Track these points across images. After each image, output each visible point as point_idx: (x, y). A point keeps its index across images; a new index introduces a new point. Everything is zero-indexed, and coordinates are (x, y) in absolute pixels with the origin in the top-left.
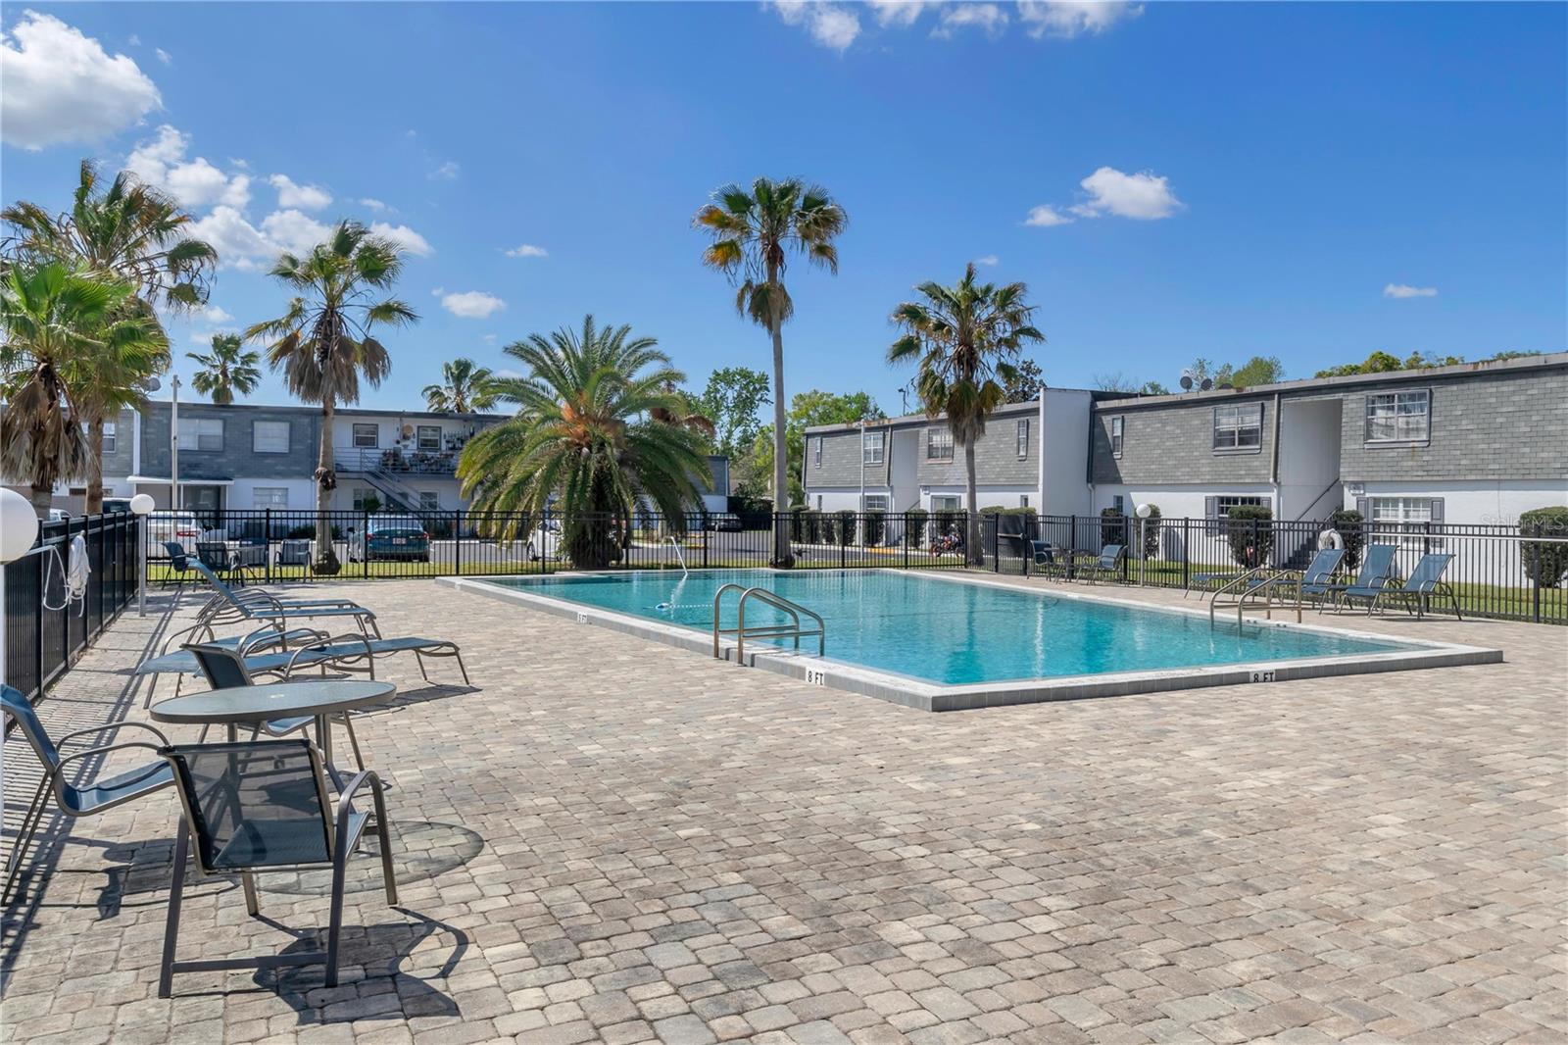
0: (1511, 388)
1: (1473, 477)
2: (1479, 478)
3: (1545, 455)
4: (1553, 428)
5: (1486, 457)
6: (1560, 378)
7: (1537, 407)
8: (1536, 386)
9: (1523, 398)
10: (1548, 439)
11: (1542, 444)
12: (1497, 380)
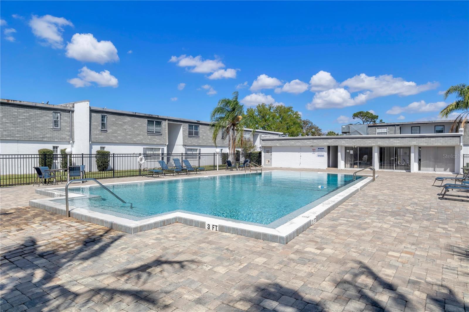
0: (23, 111)
1: (10, 139)
2: (11, 139)
3: (37, 133)
4: (39, 125)
5: (14, 132)
6: (40, 111)
7: (33, 118)
8: (33, 112)
9: (28, 115)
10: (37, 128)
11: (35, 130)
12: (17, 107)
